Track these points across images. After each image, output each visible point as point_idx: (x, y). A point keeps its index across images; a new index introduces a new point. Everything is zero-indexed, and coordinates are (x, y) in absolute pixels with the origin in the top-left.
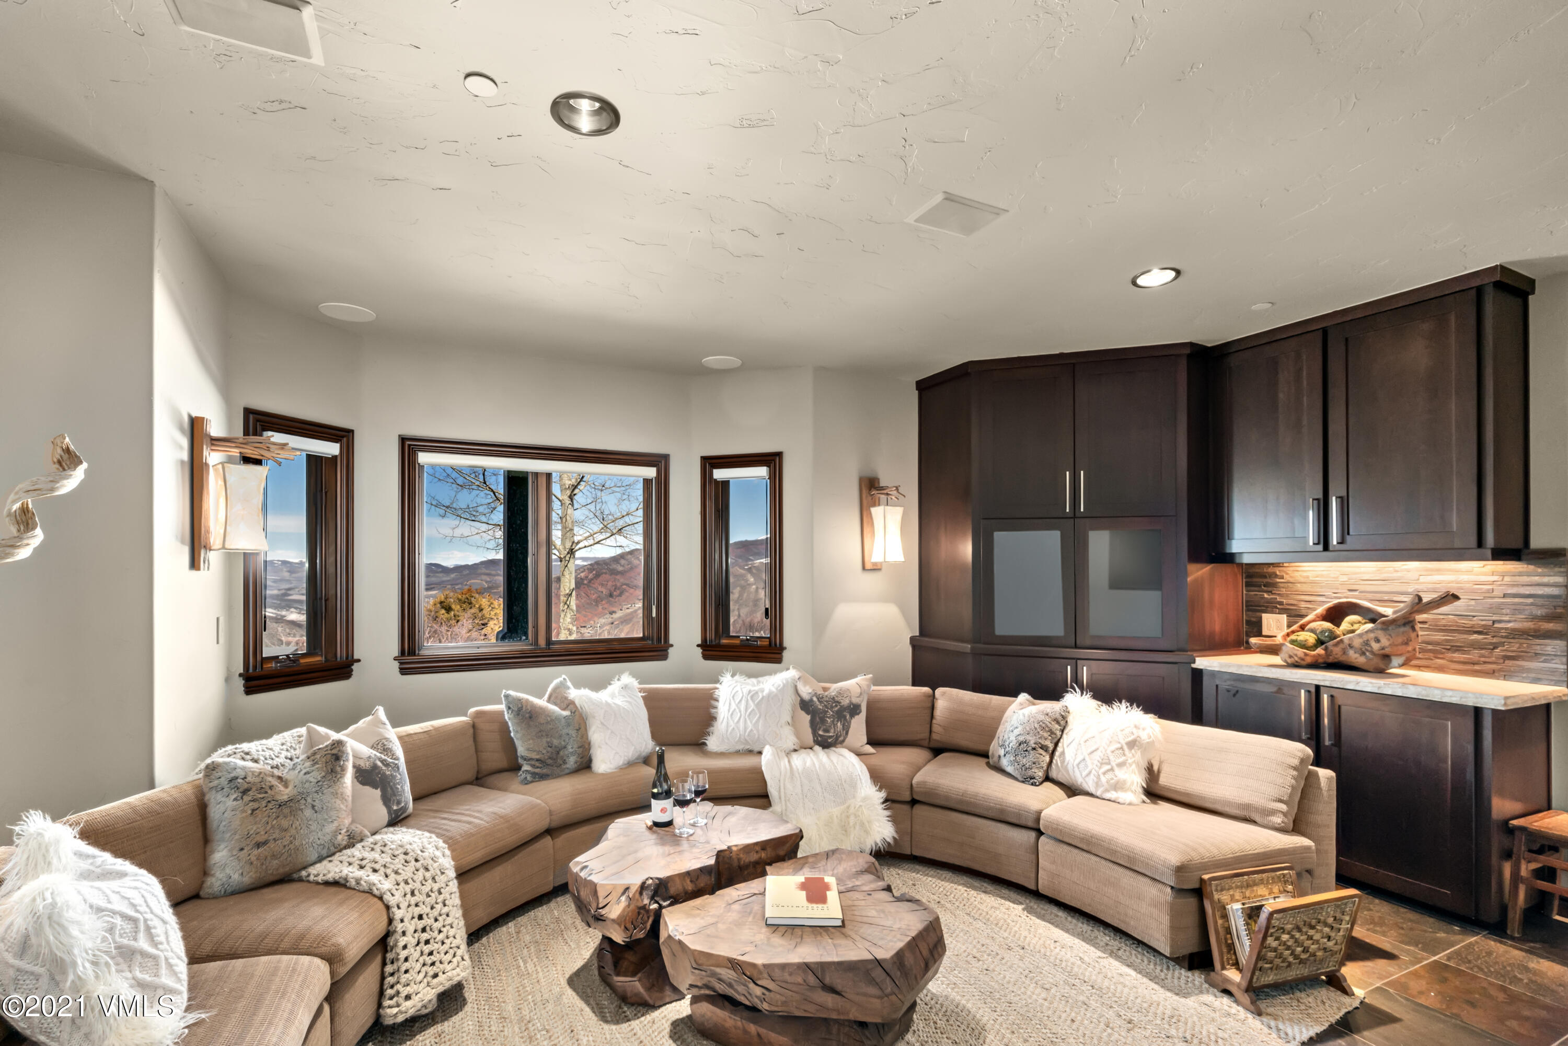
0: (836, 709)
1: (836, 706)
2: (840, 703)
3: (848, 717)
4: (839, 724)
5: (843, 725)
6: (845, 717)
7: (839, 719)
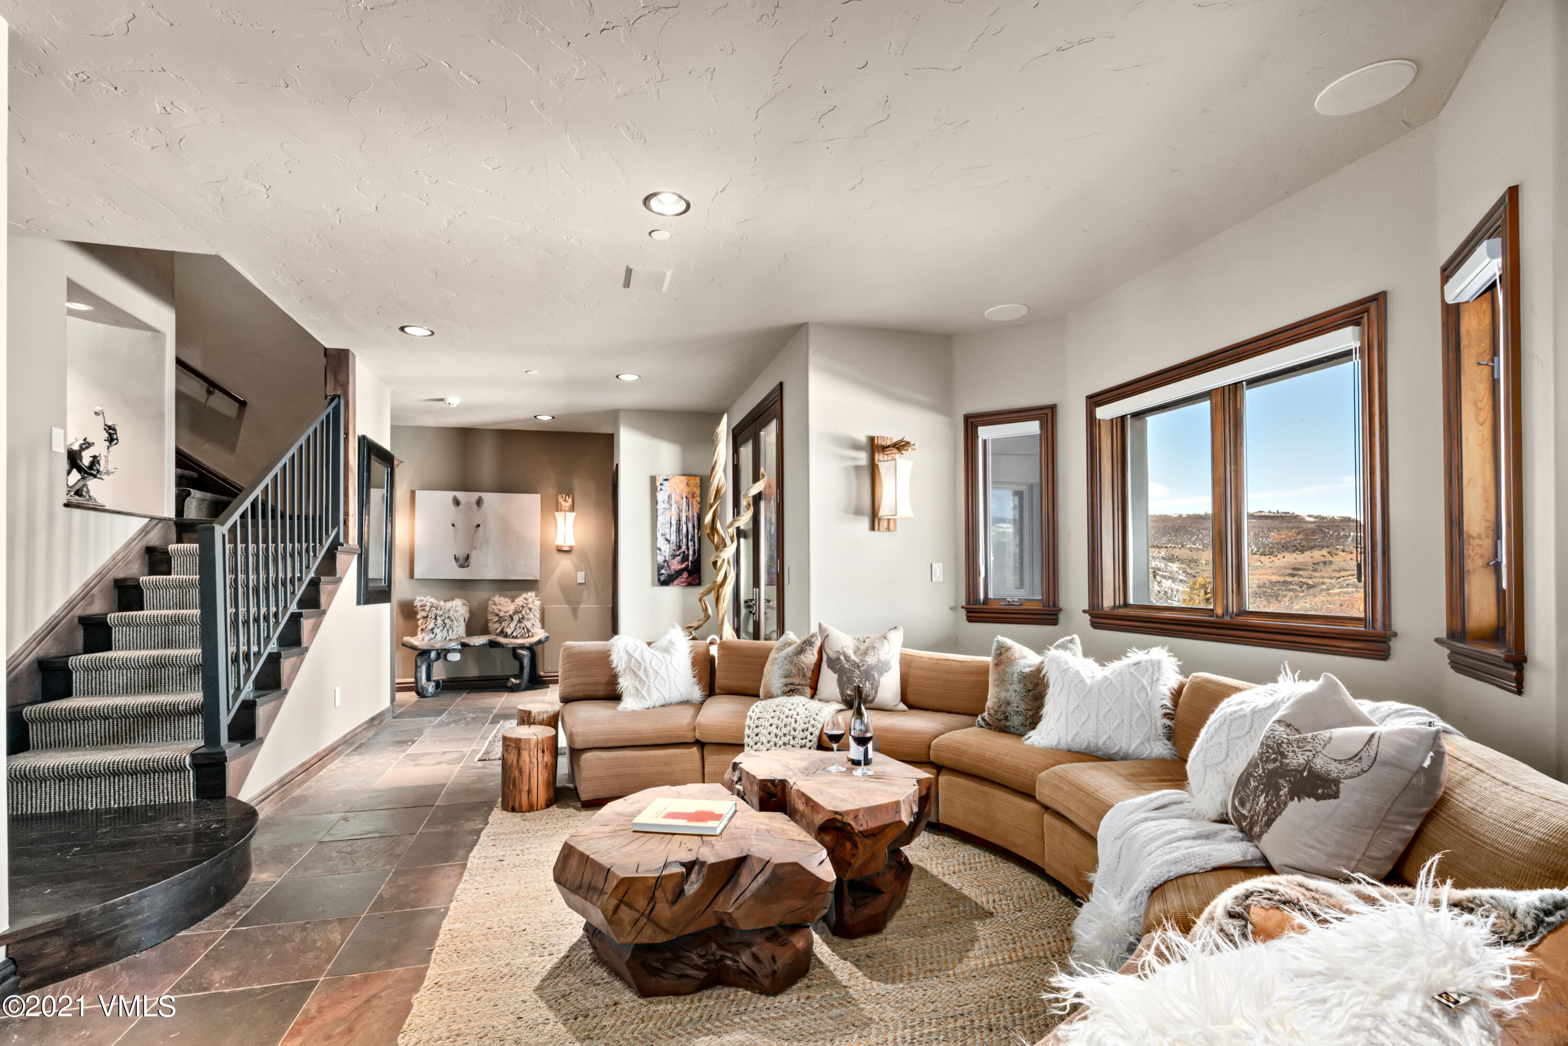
0: (1271, 766)
1: (1275, 760)
2: (1286, 757)
3: (1284, 792)
4: (1262, 799)
5: (1269, 803)
6: (1278, 789)
7: (1266, 790)
